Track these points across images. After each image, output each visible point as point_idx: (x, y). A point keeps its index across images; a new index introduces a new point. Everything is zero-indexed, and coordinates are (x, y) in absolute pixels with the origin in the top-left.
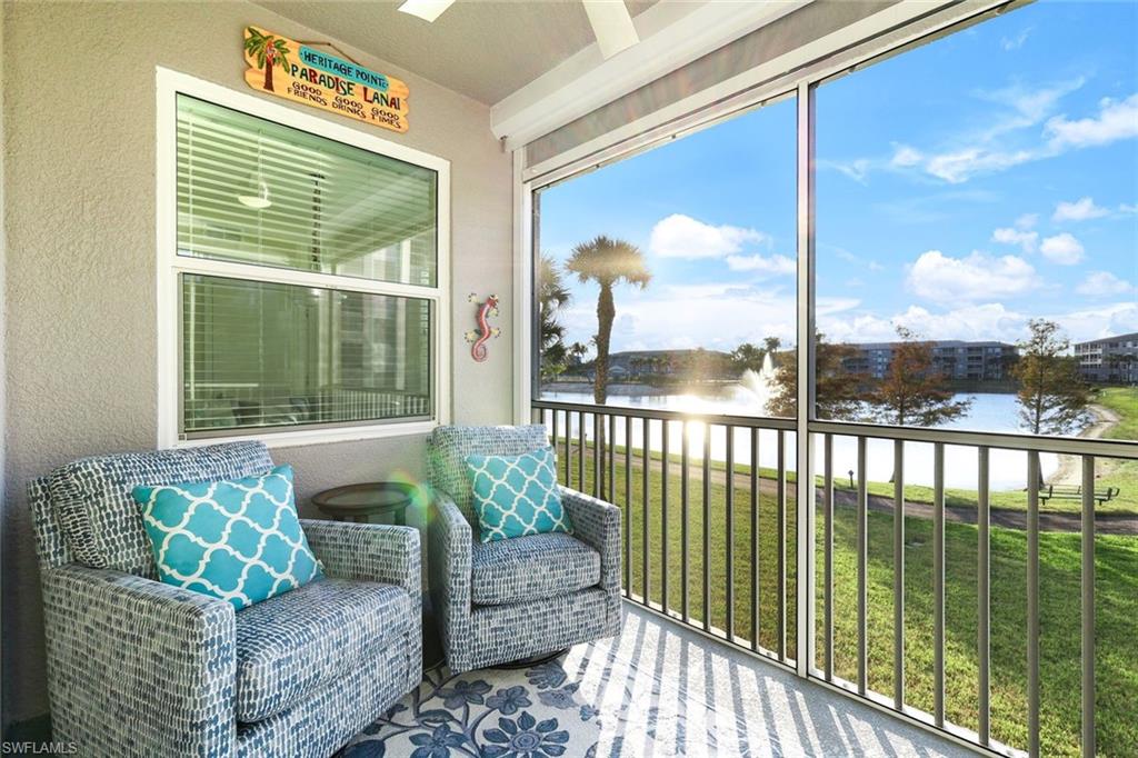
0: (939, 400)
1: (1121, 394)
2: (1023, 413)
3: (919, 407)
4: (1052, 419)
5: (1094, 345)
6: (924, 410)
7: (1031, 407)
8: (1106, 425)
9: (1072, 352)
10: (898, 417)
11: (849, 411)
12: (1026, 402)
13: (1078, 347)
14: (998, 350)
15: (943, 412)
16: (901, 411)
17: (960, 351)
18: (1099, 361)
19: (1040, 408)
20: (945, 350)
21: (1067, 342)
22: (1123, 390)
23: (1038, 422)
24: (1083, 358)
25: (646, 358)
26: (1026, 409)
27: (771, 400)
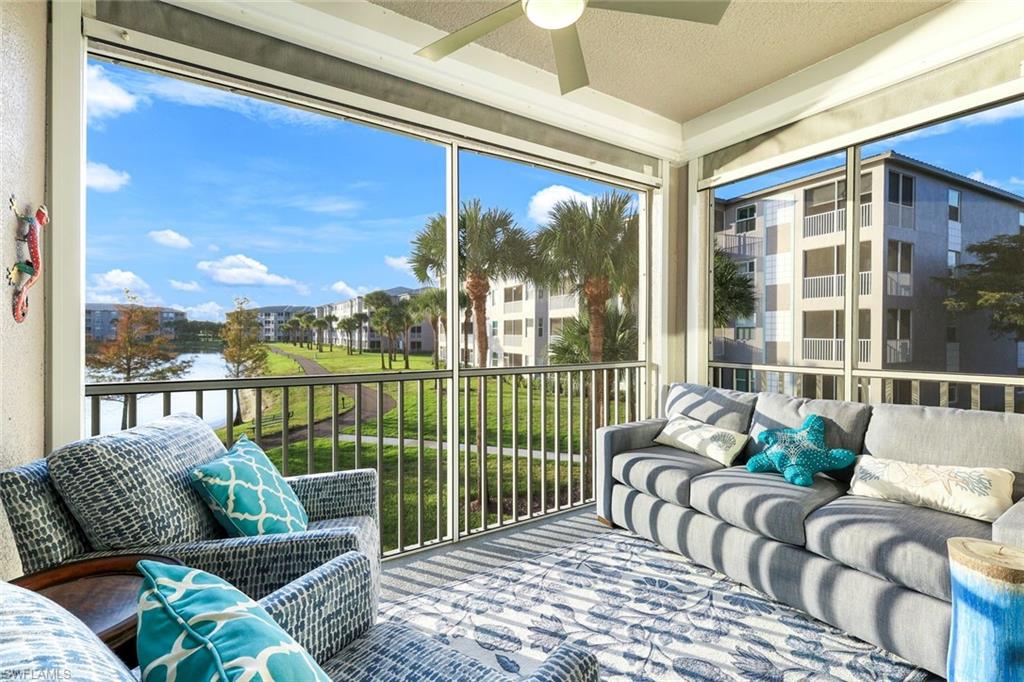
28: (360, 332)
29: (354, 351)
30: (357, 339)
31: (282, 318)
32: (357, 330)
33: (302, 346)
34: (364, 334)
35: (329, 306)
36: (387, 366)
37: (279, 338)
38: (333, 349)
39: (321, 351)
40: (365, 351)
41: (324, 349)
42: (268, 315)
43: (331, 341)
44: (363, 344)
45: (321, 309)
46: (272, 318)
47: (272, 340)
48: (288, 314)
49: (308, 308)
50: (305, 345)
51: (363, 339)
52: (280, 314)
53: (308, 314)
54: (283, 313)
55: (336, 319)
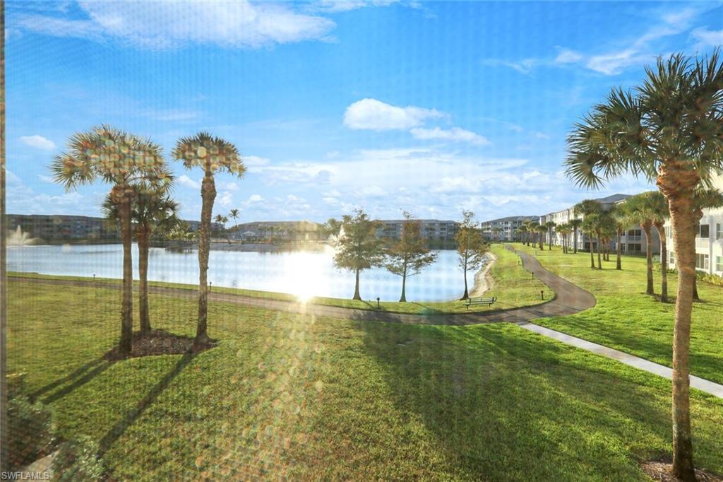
0: (424, 253)
1: (498, 247)
2: (460, 259)
3: (414, 257)
4: (471, 262)
5: (488, 223)
6: (417, 259)
7: (463, 256)
8: (492, 262)
9: (479, 227)
10: (403, 264)
11: (380, 261)
12: (461, 253)
13: (482, 224)
14: (452, 225)
15: (424, 260)
16: (406, 260)
17: (437, 225)
18: (490, 231)
19: (467, 257)
20: (430, 224)
21: (478, 222)
22: (498, 244)
23: (466, 263)
24: (485, 229)
25: (270, 226)
26: (461, 257)
27: (337, 255)
28: (575, 235)
29: (570, 250)
30: (573, 241)
31: (516, 225)
32: (573, 233)
33: (528, 245)
34: (579, 236)
35: (550, 214)
36: (596, 265)
37: (514, 239)
38: (552, 248)
39: (542, 249)
40: (580, 251)
41: (545, 247)
42: (507, 223)
43: (551, 242)
44: (579, 245)
45: (544, 217)
46: (509, 225)
47: (509, 240)
48: (520, 222)
49: (535, 217)
50: (531, 244)
51: (579, 241)
52: (515, 222)
53: (534, 222)
54: (515, 221)
55: (555, 225)
